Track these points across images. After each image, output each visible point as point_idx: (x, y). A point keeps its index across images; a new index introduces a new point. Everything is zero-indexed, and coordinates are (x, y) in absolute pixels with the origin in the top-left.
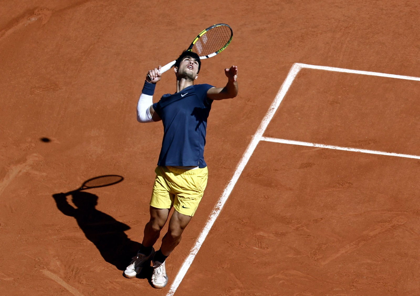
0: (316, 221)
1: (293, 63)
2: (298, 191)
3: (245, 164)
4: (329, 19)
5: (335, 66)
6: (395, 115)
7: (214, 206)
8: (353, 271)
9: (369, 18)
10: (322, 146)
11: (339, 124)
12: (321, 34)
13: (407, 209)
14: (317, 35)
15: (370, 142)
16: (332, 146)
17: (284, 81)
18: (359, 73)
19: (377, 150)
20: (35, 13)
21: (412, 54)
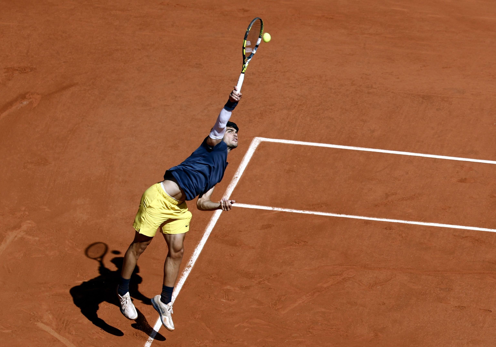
0: (276, 275)
1: (254, 137)
2: (259, 250)
3: (213, 227)
4: (284, 98)
5: (291, 139)
6: (344, 181)
7: (186, 264)
8: (309, 319)
9: (320, 97)
10: (280, 209)
11: (295, 190)
12: (278, 111)
13: (356, 264)
14: (274, 113)
15: (322, 205)
16: (289, 209)
17: (246, 153)
18: (311, 145)
19: (329, 212)
20: (26, 97)
21: (358, 127)
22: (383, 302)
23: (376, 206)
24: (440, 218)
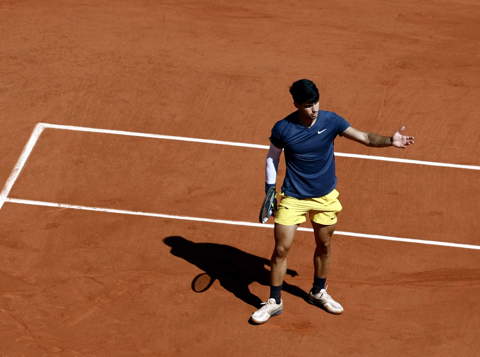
1: (37, 123)
2: (44, 252)
4: (71, 78)
5: (79, 125)
6: (140, 174)
8: (101, 332)
9: (112, 76)
10: (67, 206)
11: (84, 184)
12: (64, 93)
13: (154, 268)
14: (60, 95)
15: (116, 201)
16: (77, 206)
17: (28, 142)
18: (103, 132)
19: (123, 209)
21: (156, 112)
22: (187, 313)
23: (178, 202)
24: (252, 215)
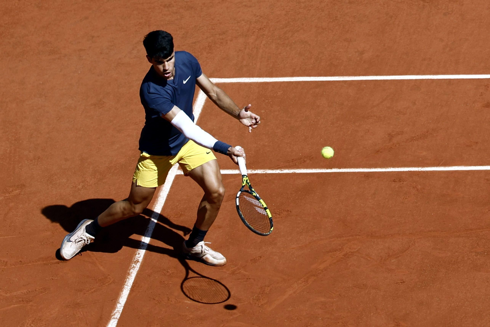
0: (254, 261)
2: (228, 229)
3: (162, 205)
4: (238, 22)
5: (253, 76)
6: (331, 124)
7: (132, 259)
8: (305, 314)
9: (285, 15)
11: (266, 144)
12: (231, 40)
13: (359, 233)
14: (227, 43)
15: (306, 159)
16: (261, 170)
17: (196, 102)
18: (281, 81)
19: (315, 168)
21: (341, 50)
22: (402, 280)
23: (378, 152)
24: (465, 158)
